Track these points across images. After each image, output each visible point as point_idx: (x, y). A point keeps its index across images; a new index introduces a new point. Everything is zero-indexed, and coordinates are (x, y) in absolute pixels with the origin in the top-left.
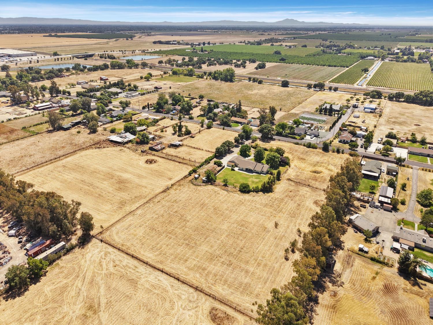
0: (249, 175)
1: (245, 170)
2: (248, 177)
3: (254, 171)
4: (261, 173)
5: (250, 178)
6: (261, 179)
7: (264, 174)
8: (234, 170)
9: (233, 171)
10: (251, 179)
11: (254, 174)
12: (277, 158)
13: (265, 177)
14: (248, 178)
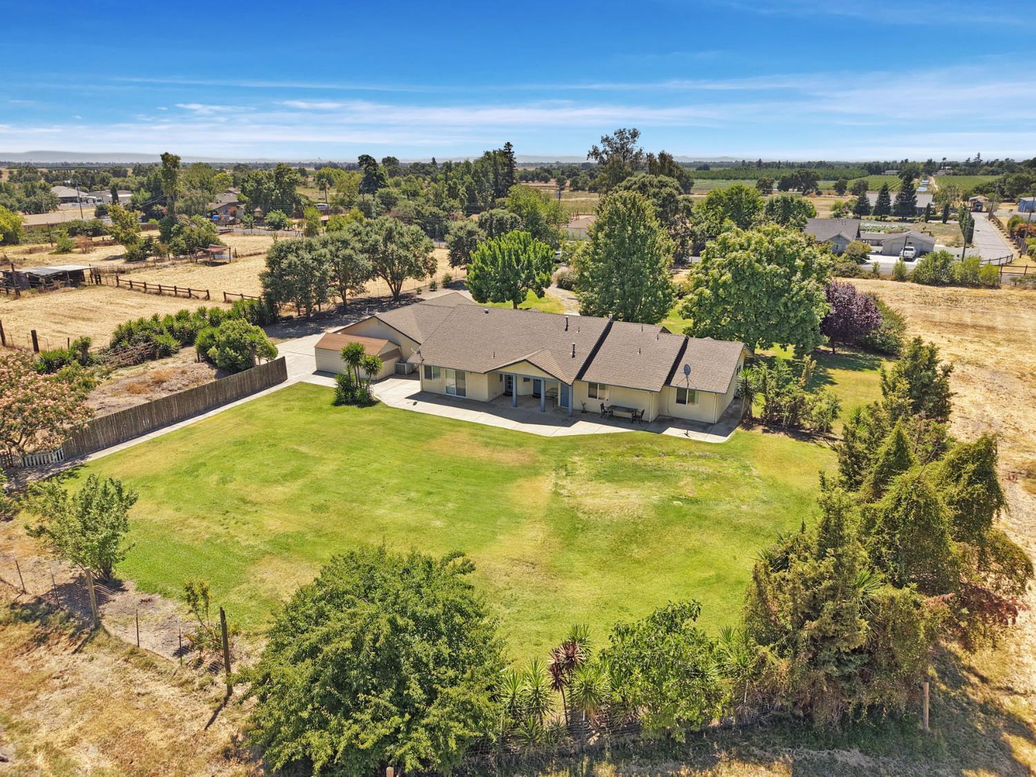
0: (521, 441)
1: (480, 388)
2: (509, 458)
3: (579, 397)
4: (664, 421)
5: (533, 470)
6: (688, 487)
7: (705, 427)
8: (367, 402)
9: (351, 413)
10: (546, 484)
11: (582, 428)
12: (807, 271)
13: (723, 454)
14: (510, 475)
